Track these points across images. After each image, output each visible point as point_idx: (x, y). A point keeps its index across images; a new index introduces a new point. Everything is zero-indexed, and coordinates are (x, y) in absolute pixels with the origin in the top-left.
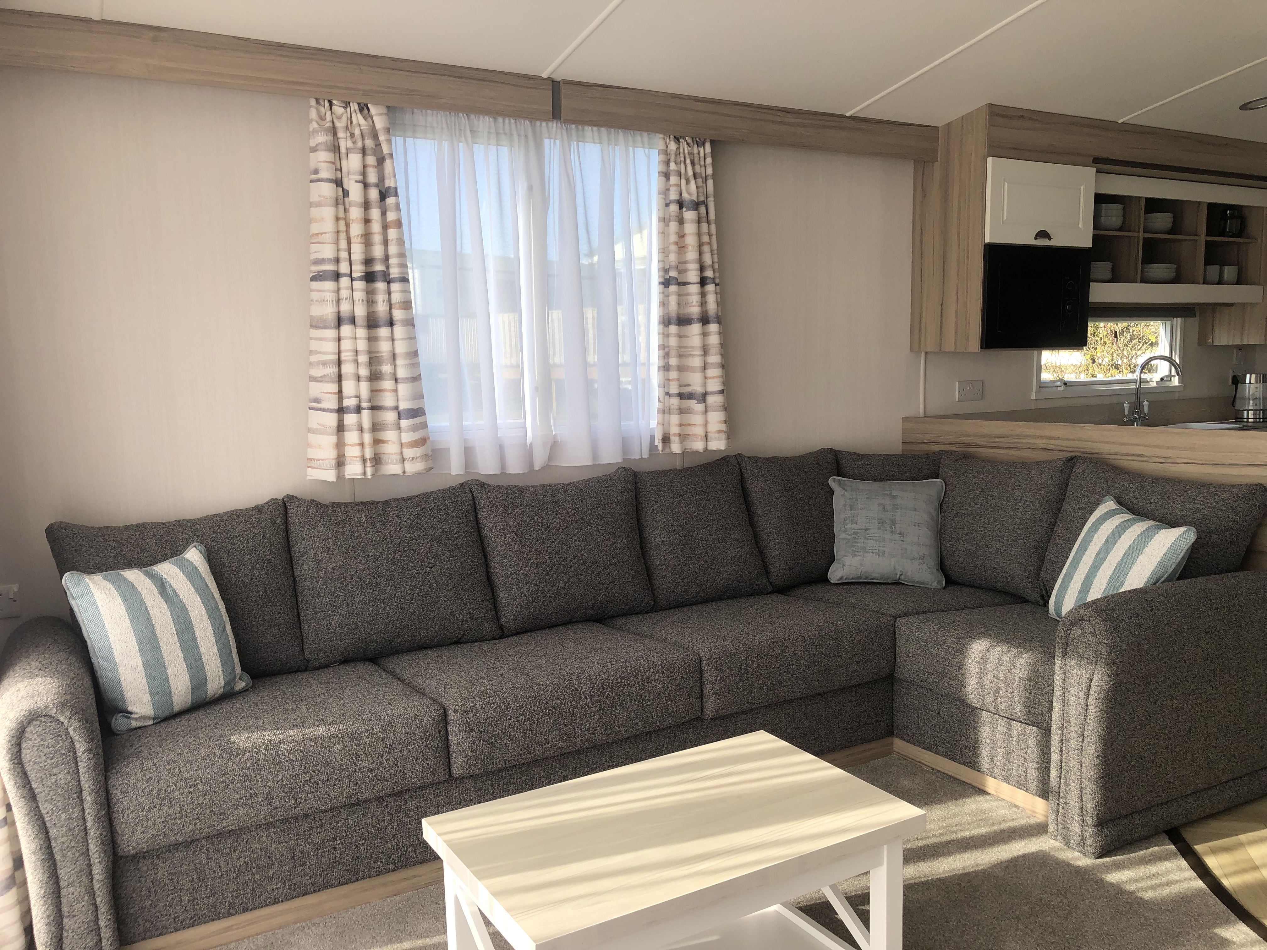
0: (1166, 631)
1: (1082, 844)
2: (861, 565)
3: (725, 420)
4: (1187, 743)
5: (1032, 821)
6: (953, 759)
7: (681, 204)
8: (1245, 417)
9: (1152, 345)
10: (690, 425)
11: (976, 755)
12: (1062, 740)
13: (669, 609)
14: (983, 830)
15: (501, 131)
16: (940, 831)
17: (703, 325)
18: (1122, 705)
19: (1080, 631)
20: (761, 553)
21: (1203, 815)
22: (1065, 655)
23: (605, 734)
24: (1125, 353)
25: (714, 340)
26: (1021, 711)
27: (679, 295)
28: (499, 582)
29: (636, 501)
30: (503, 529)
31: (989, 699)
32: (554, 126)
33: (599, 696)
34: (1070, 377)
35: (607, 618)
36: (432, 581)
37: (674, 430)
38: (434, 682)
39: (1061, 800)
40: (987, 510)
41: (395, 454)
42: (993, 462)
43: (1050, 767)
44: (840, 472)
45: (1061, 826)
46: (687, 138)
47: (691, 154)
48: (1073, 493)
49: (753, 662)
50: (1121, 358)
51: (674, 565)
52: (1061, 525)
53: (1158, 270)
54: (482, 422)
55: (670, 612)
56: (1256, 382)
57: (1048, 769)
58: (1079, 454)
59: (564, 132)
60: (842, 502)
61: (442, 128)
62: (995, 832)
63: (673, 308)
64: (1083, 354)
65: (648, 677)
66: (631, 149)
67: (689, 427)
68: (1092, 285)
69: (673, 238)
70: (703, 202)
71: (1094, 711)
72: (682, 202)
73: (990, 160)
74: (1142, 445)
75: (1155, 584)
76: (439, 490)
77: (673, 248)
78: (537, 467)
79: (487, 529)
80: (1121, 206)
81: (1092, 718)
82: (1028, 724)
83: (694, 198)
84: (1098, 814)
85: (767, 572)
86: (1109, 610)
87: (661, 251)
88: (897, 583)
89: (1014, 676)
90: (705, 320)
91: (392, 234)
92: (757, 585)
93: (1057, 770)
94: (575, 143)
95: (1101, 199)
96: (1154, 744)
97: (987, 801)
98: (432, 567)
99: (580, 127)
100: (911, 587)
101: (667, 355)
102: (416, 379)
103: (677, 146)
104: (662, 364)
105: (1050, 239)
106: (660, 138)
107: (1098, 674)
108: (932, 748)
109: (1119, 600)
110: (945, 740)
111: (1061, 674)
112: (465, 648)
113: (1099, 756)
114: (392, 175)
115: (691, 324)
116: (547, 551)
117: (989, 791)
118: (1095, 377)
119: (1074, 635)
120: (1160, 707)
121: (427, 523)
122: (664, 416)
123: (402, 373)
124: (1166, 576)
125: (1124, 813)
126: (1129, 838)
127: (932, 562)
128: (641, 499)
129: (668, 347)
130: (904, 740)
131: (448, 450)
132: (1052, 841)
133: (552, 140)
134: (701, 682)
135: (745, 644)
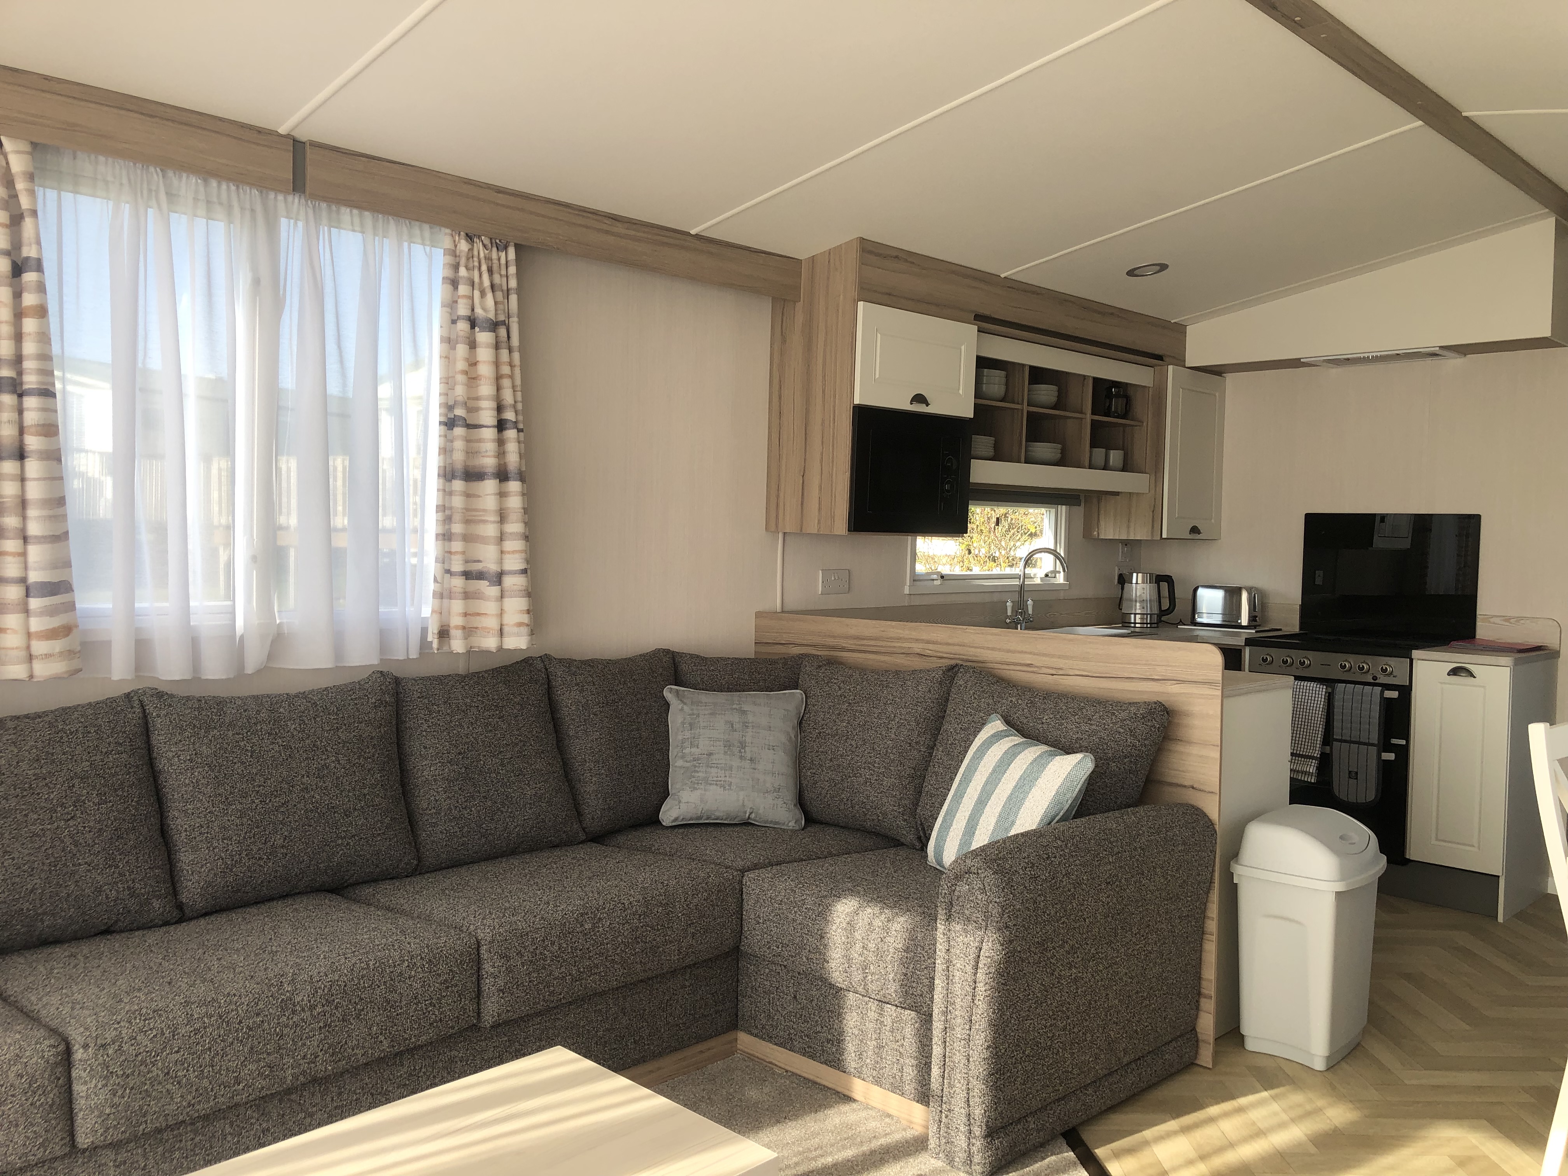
0: (1064, 883)
1: (969, 1162)
2: (702, 800)
3: (528, 610)
4: (1086, 1020)
5: (909, 1134)
6: (812, 1057)
7: (473, 322)
8: (1133, 621)
9: (1032, 535)
10: (479, 614)
11: (840, 1051)
12: (946, 1028)
13: (440, 870)
14: (849, 1153)
15: (215, 200)
16: (795, 1159)
17: (500, 481)
18: (1015, 980)
19: (967, 887)
20: (572, 788)
21: (1103, 1108)
22: (949, 918)
23: (331, 1062)
24: (1003, 543)
25: (515, 502)
26: (896, 991)
27: (468, 441)
28: (180, 838)
29: (397, 718)
30: (191, 760)
31: (857, 976)
32: (295, 201)
33: (323, 1006)
34: (945, 570)
35: (347, 887)
36: (68, 841)
37: (456, 621)
38: (55, 999)
39: (944, 1106)
40: (854, 730)
41: (17, 648)
42: (862, 670)
43: (930, 1063)
44: (678, 680)
45: (944, 1141)
46: (483, 237)
47: (488, 259)
48: (955, 710)
49: (553, 943)
50: (999, 549)
51: (450, 809)
52: (941, 749)
53: (1043, 449)
54: (166, 604)
55: (439, 875)
56: (1143, 583)
57: (928, 1065)
58: (960, 662)
59: (310, 212)
60: (680, 720)
61: (121, 184)
62: (864, 1154)
63: (459, 457)
64: (958, 544)
65: (401, 974)
66: (406, 244)
67: (478, 618)
68: (974, 462)
69: (461, 365)
70: (503, 323)
71: (984, 989)
72: (474, 319)
73: (861, 304)
74: (1030, 653)
75: (1049, 824)
76: (90, 703)
77: (460, 378)
78: (250, 669)
79: (164, 761)
80: (1003, 373)
81: (981, 999)
82: (905, 1008)
83: (491, 315)
84: (988, 1122)
85: (579, 814)
86: (1000, 859)
87: (443, 380)
88: (747, 824)
89: (888, 946)
90: (502, 475)
91: (30, 325)
92: (564, 832)
93: (940, 1068)
94: (326, 228)
95: (983, 363)
96: (1051, 1025)
97: (854, 1110)
98: (69, 820)
99: (334, 207)
100: (763, 829)
101: (447, 520)
102: (59, 538)
103: (470, 247)
104: (440, 531)
105: (927, 405)
106: (446, 234)
107: (988, 941)
108: (786, 1043)
109: (1012, 846)
110: (803, 1032)
111: (944, 942)
112: (116, 942)
113: (989, 1047)
114: (33, 240)
115: (483, 480)
116: (258, 792)
117: (856, 1096)
118: (971, 570)
119: (960, 891)
120: (1058, 978)
121: (64, 754)
122: (442, 602)
123: (34, 529)
124: (1061, 814)
125: (1017, 1116)
126: (1022, 1147)
127: (789, 795)
128: (403, 716)
129: (451, 508)
130: (752, 1034)
131: (109, 643)
132: (933, 1161)
133: (292, 221)
134: (479, 976)
135: (542, 918)
